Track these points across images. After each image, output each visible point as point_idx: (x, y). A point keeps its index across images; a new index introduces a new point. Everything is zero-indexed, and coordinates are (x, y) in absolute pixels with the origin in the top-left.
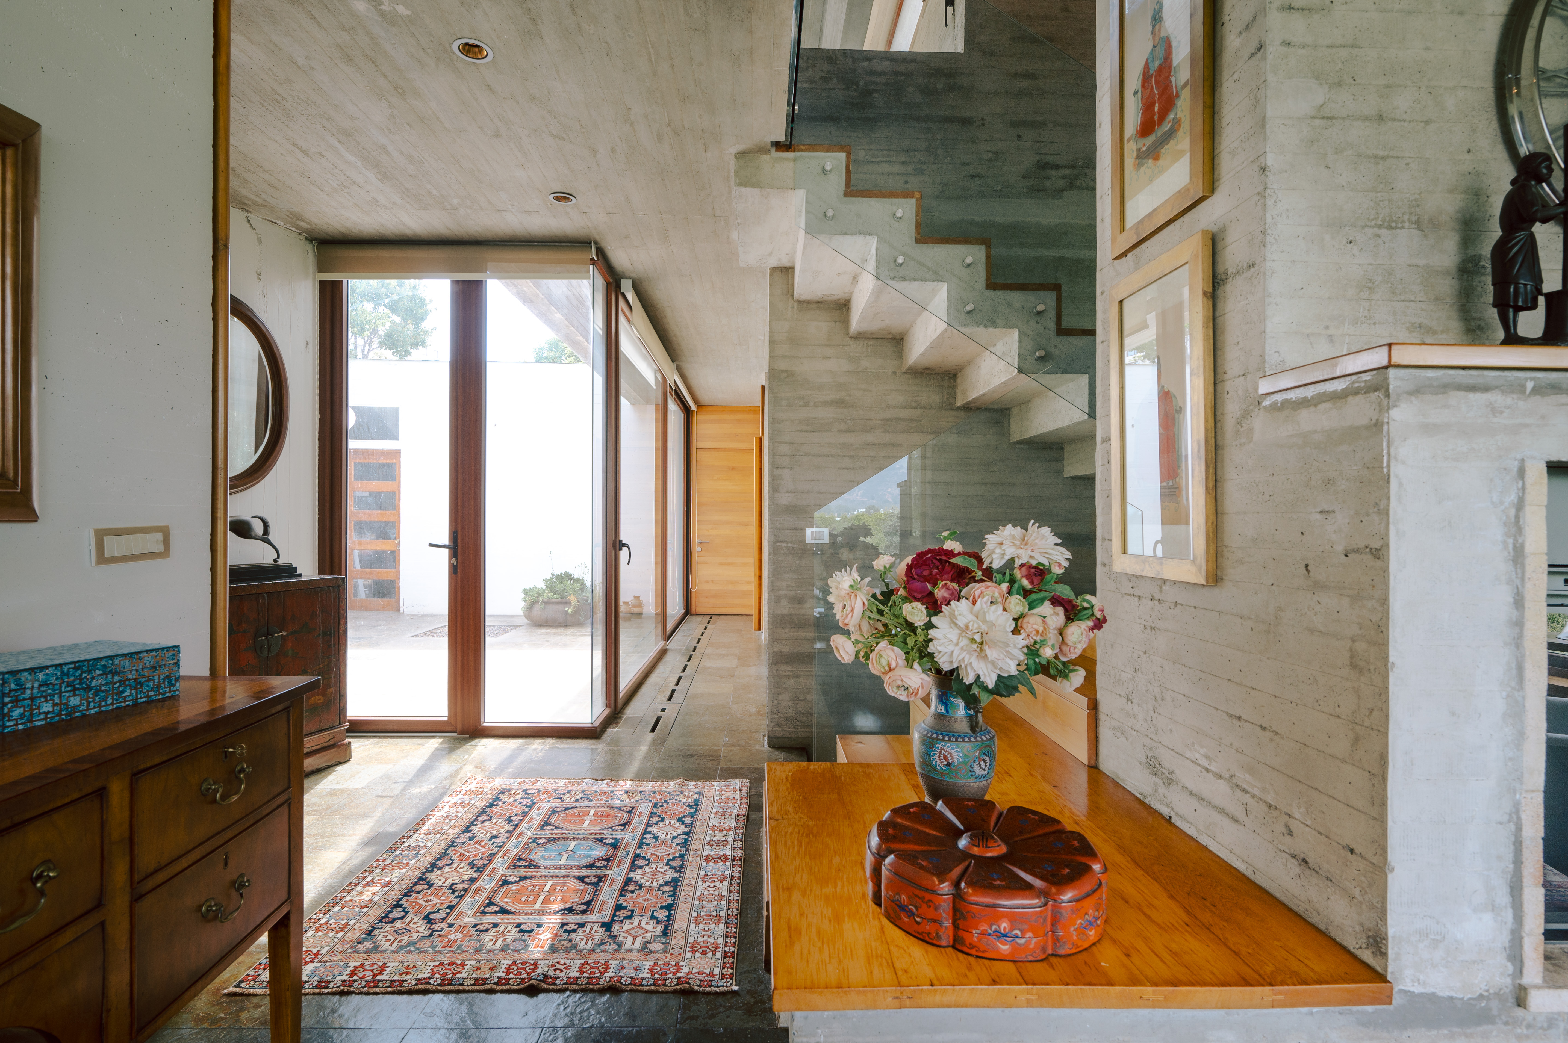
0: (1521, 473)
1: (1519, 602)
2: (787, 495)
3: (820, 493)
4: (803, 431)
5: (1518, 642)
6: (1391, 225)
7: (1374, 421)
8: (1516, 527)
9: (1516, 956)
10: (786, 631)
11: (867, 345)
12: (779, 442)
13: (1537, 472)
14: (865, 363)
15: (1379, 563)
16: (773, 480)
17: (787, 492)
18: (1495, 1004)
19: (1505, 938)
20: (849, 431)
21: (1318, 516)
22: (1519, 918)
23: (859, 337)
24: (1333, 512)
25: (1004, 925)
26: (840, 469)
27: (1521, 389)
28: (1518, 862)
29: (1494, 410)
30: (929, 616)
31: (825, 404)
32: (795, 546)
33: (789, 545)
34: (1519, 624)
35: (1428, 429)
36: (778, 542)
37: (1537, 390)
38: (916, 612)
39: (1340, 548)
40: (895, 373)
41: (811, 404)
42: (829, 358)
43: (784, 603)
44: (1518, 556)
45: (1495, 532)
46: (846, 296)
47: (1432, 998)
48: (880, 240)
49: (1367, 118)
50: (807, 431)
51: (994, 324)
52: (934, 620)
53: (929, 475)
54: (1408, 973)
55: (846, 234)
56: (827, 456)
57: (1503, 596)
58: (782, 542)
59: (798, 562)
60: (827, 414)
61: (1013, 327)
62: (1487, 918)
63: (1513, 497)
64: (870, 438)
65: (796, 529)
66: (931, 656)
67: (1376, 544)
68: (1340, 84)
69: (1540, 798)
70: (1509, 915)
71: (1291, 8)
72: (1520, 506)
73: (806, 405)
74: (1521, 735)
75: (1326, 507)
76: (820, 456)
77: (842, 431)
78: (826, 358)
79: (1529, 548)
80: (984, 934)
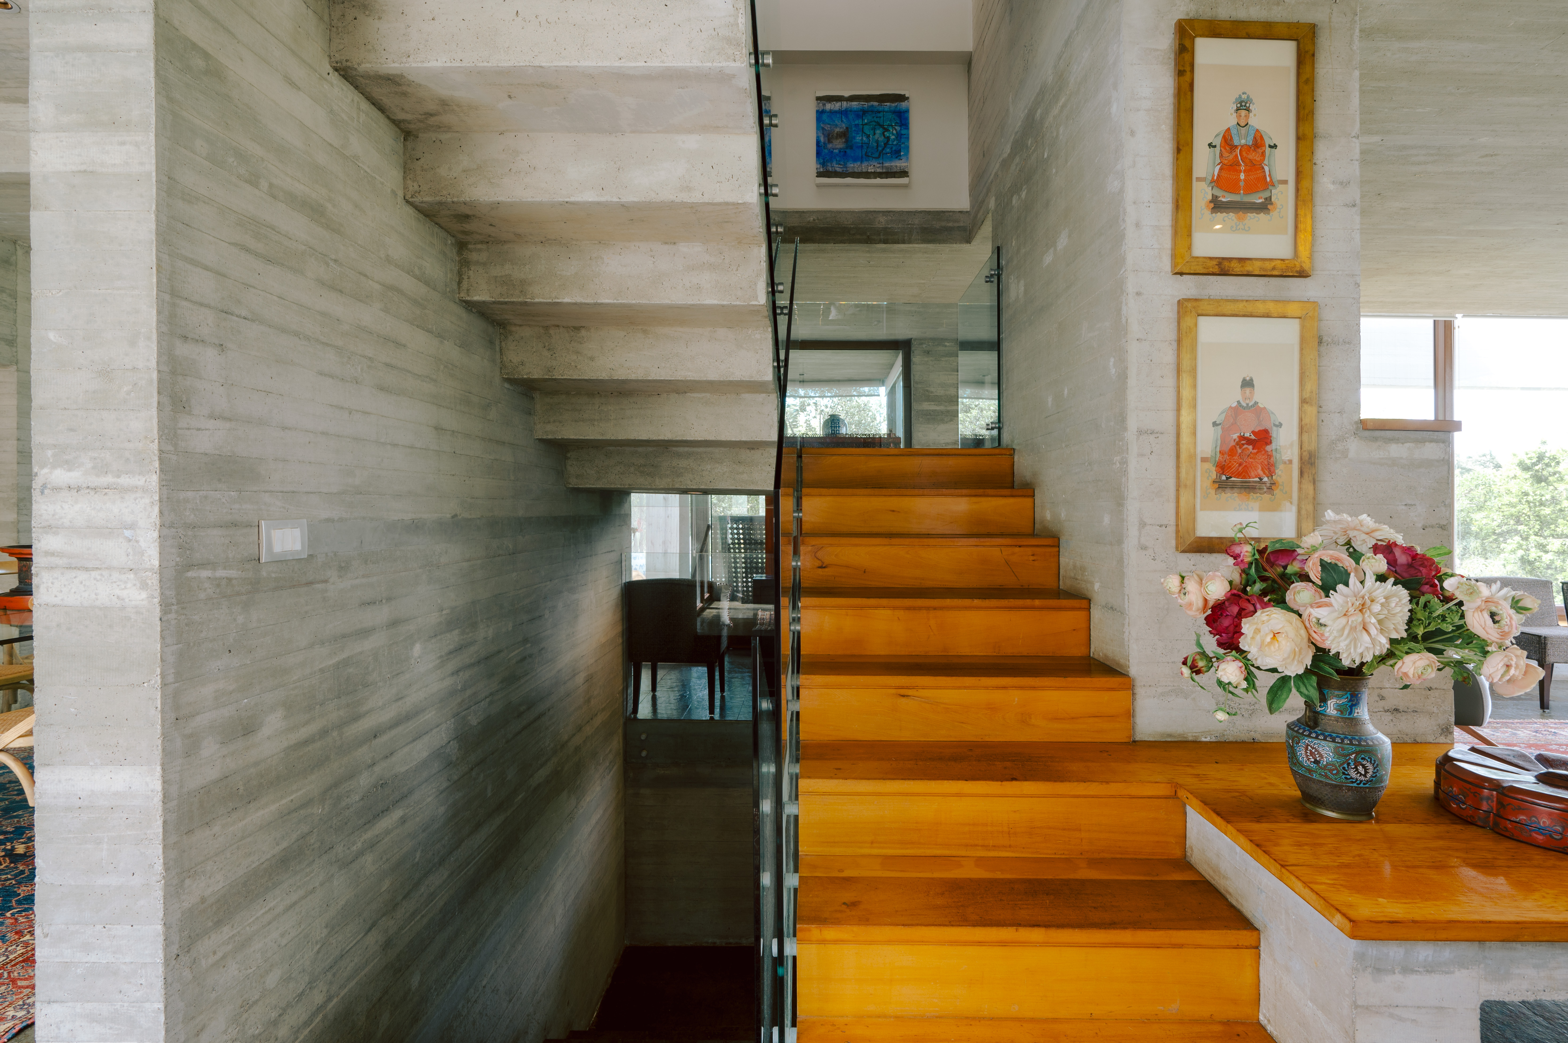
2: (211, 424)
3: (284, 428)
4: (247, 250)
7: (1442, 458)
10: (216, 829)
12: (186, 259)
14: (355, 144)
15: (1445, 532)
16: (173, 372)
17: (212, 416)
21: (1404, 507)
24: (1415, 505)
26: (321, 373)
32: (233, 573)
33: (221, 573)
36: (190, 566)
39: (1420, 525)
41: (264, 185)
43: (210, 748)
56: (297, 334)
58: (202, 565)
59: (241, 619)
60: (295, 227)
65: (235, 525)
67: (1444, 522)
73: (253, 181)
75: (1409, 502)
76: (282, 331)
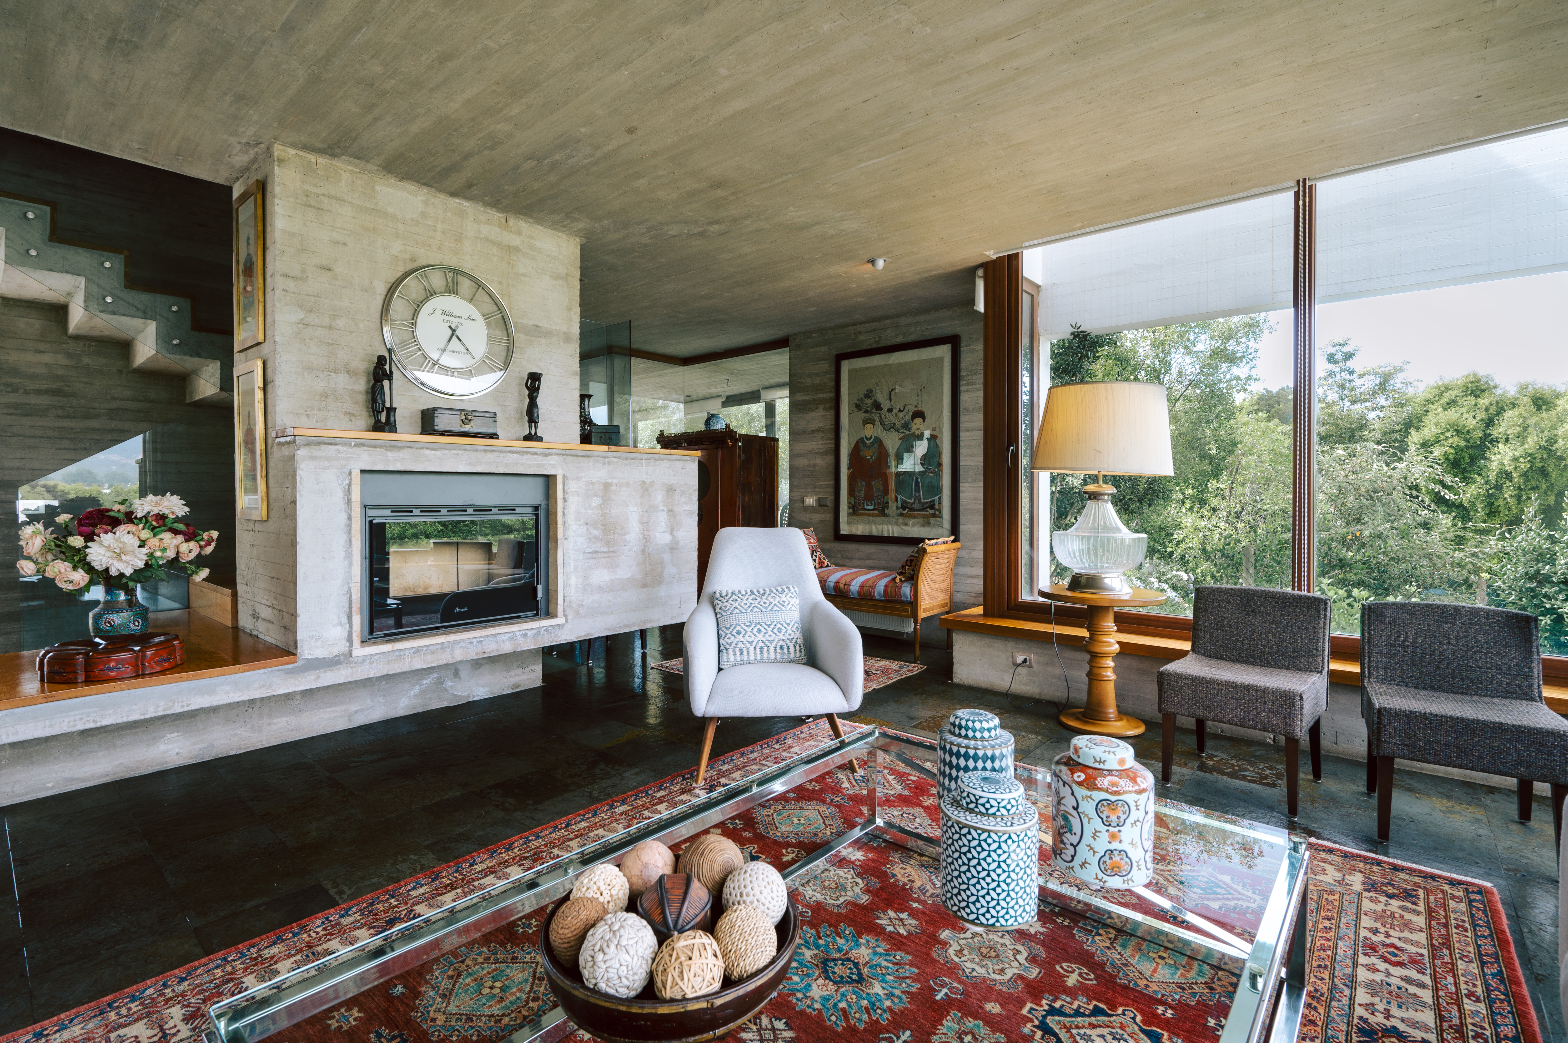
0: (350, 474)
1: (350, 518)
5: (349, 532)
6: (335, 371)
8: (348, 491)
9: (350, 639)
11: (89, 345)
13: (356, 473)
14: (86, 360)
18: (342, 658)
19: (346, 634)
20: (68, 417)
21: (286, 489)
22: (351, 627)
23: (77, 338)
24: (289, 487)
25: (112, 664)
27: (350, 445)
28: (350, 607)
29: (339, 452)
30: (86, 542)
31: (39, 392)
34: (350, 526)
35: (313, 458)
37: (356, 445)
38: (76, 541)
40: (120, 371)
41: (21, 391)
42: (44, 352)
44: (349, 502)
45: (340, 494)
46: (62, 300)
47: (317, 659)
48: (88, 280)
49: (324, 327)
50: (16, 415)
51: (199, 356)
52: (89, 544)
53: (159, 457)
54: (306, 652)
55: (51, 270)
57: (344, 516)
60: (43, 401)
61: (216, 358)
62: (339, 628)
63: (347, 482)
64: (94, 424)
66: (89, 564)
67: (294, 499)
68: (311, 311)
69: (358, 585)
70: (347, 626)
71: (287, 276)
72: (350, 485)
73: (15, 391)
74: (351, 564)
75: (287, 486)
76: (32, 437)
77: (60, 417)
78: (38, 351)
79: (353, 499)
80: (102, 670)
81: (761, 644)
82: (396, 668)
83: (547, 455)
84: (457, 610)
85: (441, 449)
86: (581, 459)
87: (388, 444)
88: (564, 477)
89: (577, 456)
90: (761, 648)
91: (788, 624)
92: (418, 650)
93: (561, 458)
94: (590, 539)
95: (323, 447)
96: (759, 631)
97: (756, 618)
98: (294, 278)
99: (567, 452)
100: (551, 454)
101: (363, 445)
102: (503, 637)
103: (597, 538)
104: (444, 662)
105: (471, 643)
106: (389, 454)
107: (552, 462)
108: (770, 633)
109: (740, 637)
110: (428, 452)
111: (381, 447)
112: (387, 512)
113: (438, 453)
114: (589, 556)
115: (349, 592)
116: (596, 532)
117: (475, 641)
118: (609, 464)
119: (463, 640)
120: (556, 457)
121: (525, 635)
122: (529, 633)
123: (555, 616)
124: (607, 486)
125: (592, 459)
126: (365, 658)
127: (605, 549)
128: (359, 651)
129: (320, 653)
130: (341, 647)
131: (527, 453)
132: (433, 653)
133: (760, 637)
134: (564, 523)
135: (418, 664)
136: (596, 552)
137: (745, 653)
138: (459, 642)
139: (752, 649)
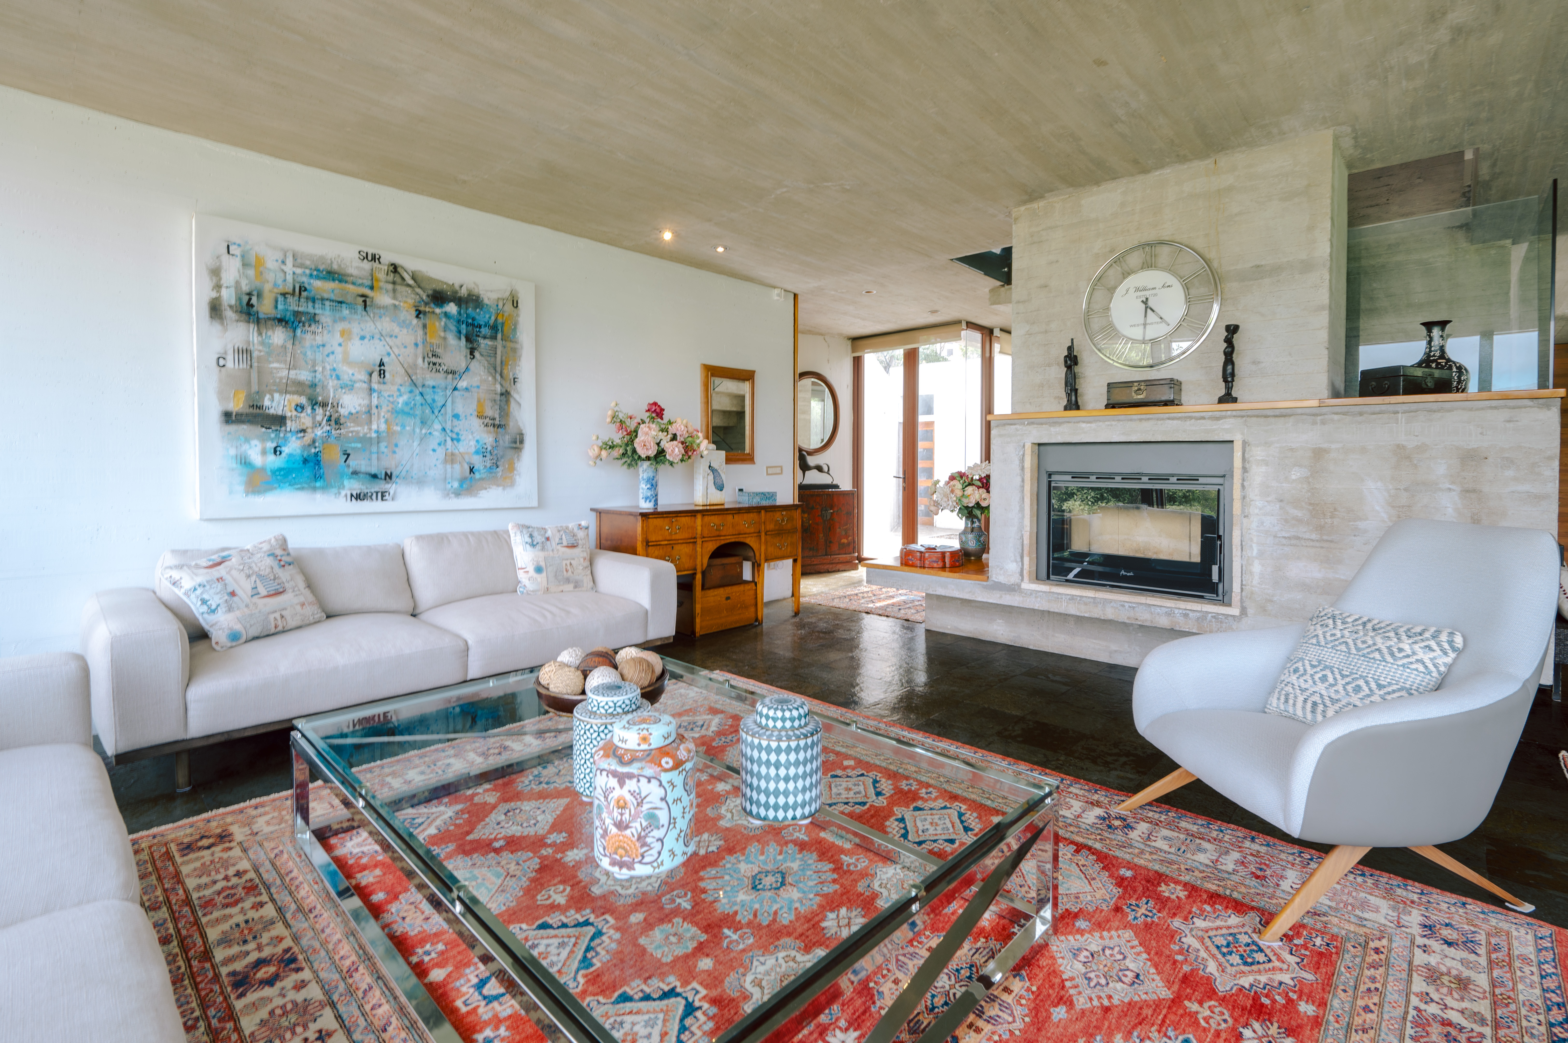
0: (1025, 446)
1: (1023, 481)
5: (1023, 491)
6: (1049, 365)
8: (1022, 461)
13: (1029, 446)
18: (1015, 586)
19: (1019, 570)
22: (1023, 565)
27: (1025, 424)
28: (1022, 550)
29: (1017, 430)
34: (1023, 487)
35: (1000, 436)
44: (1023, 468)
45: (1016, 462)
47: (1000, 583)
49: (1042, 332)
54: (993, 574)
57: (1019, 479)
62: (1015, 563)
63: (1022, 453)
68: (1034, 323)
70: (1020, 564)
72: (1024, 456)
74: (1023, 517)
79: (1026, 466)
81: (1316, 698)
82: (1055, 608)
83: (1218, 419)
84: (1123, 572)
85: (1095, 421)
86: (1272, 420)
87: (1051, 420)
88: (1245, 443)
89: (1266, 416)
90: (1315, 704)
91: (1380, 687)
92: (1073, 598)
93: (1239, 420)
94: (1286, 521)
95: (1007, 427)
96: (1324, 679)
97: (1333, 658)
98: (1024, 302)
99: (1250, 413)
100: (1225, 417)
101: (1033, 423)
102: (1158, 610)
103: (1299, 521)
104: (1096, 616)
105: (1123, 606)
106: (1052, 429)
107: (1226, 426)
108: (1341, 689)
109: (1294, 678)
110: (1084, 425)
111: (1046, 424)
112: (1069, 478)
113: (1093, 425)
114: (1284, 541)
115: (1022, 537)
116: (1299, 513)
117: (1127, 605)
118: (1323, 423)
119: (1115, 601)
120: (1232, 420)
121: (1186, 616)
122: (1191, 614)
123: (1229, 605)
124: (1318, 454)
125: (1292, 419)
126: (1032, 592)
127: (1314, 536)
128: (1027, 585)
129: (1002, 579)
130: (1014, 579)
131: (1191, 418)
132: (1086, 604)
133: (1321, 687)
134: (1244, 498)
135: (1073, 610)
136: (1298, 538)
137: (1291, 702)
138: (1111, 601)
139: (1301, 699)
